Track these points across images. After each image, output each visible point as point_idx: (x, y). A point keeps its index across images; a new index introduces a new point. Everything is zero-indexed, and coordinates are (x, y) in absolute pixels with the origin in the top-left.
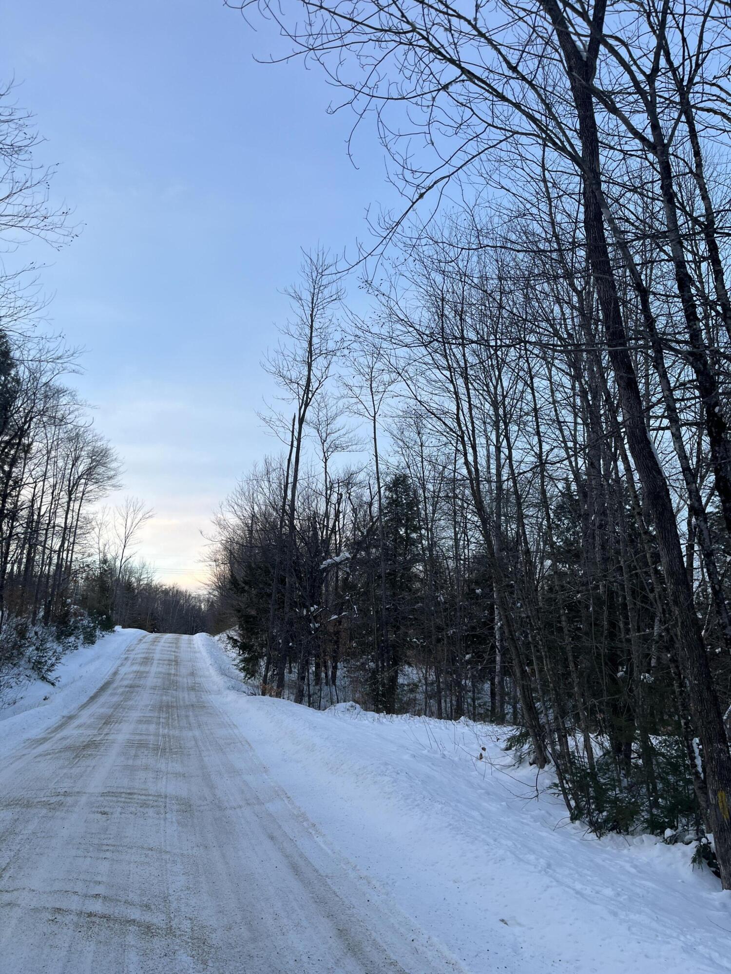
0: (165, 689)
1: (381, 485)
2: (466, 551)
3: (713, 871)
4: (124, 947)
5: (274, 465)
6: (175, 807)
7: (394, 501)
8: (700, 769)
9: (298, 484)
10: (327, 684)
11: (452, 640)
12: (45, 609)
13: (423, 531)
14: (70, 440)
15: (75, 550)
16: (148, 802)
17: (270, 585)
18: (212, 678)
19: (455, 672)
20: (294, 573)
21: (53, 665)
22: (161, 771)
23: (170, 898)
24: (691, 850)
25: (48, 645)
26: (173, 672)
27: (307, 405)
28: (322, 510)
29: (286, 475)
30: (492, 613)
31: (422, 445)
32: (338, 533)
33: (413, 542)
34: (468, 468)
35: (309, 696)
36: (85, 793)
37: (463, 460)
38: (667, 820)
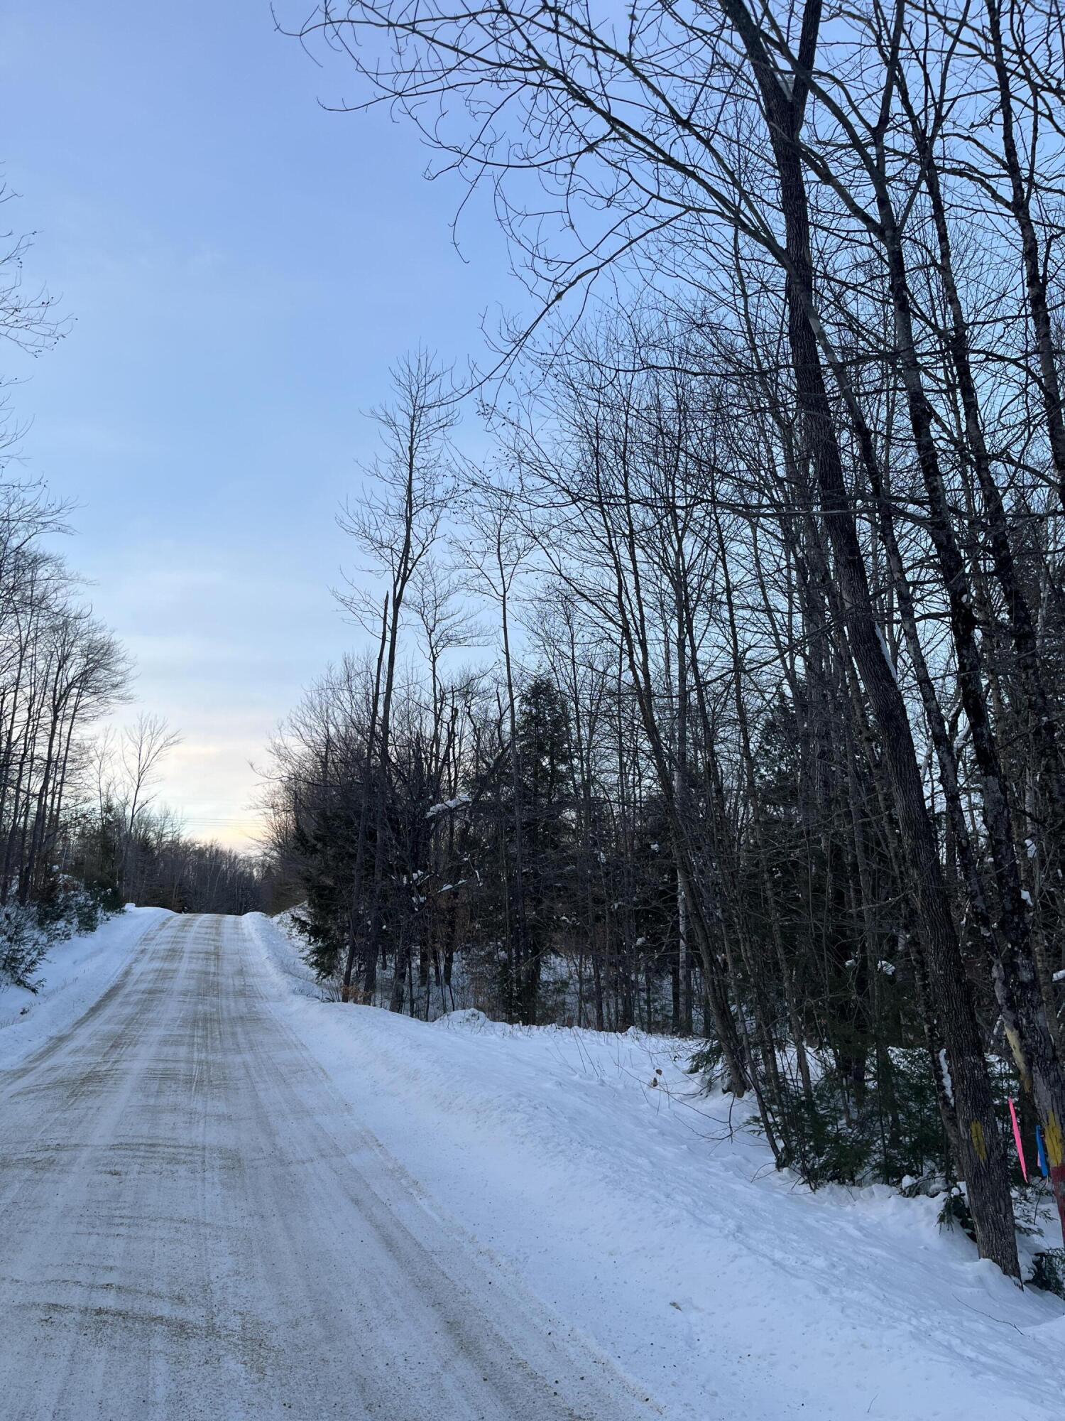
0: (201, 994)
1: (515, 695)
2: (637, 791)
3: (968, 1234)
4: (148, 1354)
5: (359, 667)
6: (218, 1163)
7: (534, 718)
8: (949, 1092)
9: (392, 696)
10: (438, 983)
11: (616, 917)
12: (20, 880)
13: (576, 762)
14: (54, 629)
15: (64, 792)
16: (178, 1157)
17: (353, 842)
18: (271, 978)
19: (621, 963)
20: (388, 824)
21: (33, 963)
22: (195, 1113)
23: (212, 1286)
24: (938, 1204)
25: (26, 934)
26: (212, 969)
27: (405, 580)
28: (429, 732)
29: (375, 681)
30: (674, 879)
32: (452, 765)
33: (561, 778)
34: (635, 674)
35: (412, 1002)
36: (86, 1146)
37: (628, 663)
38: (906, 1164)
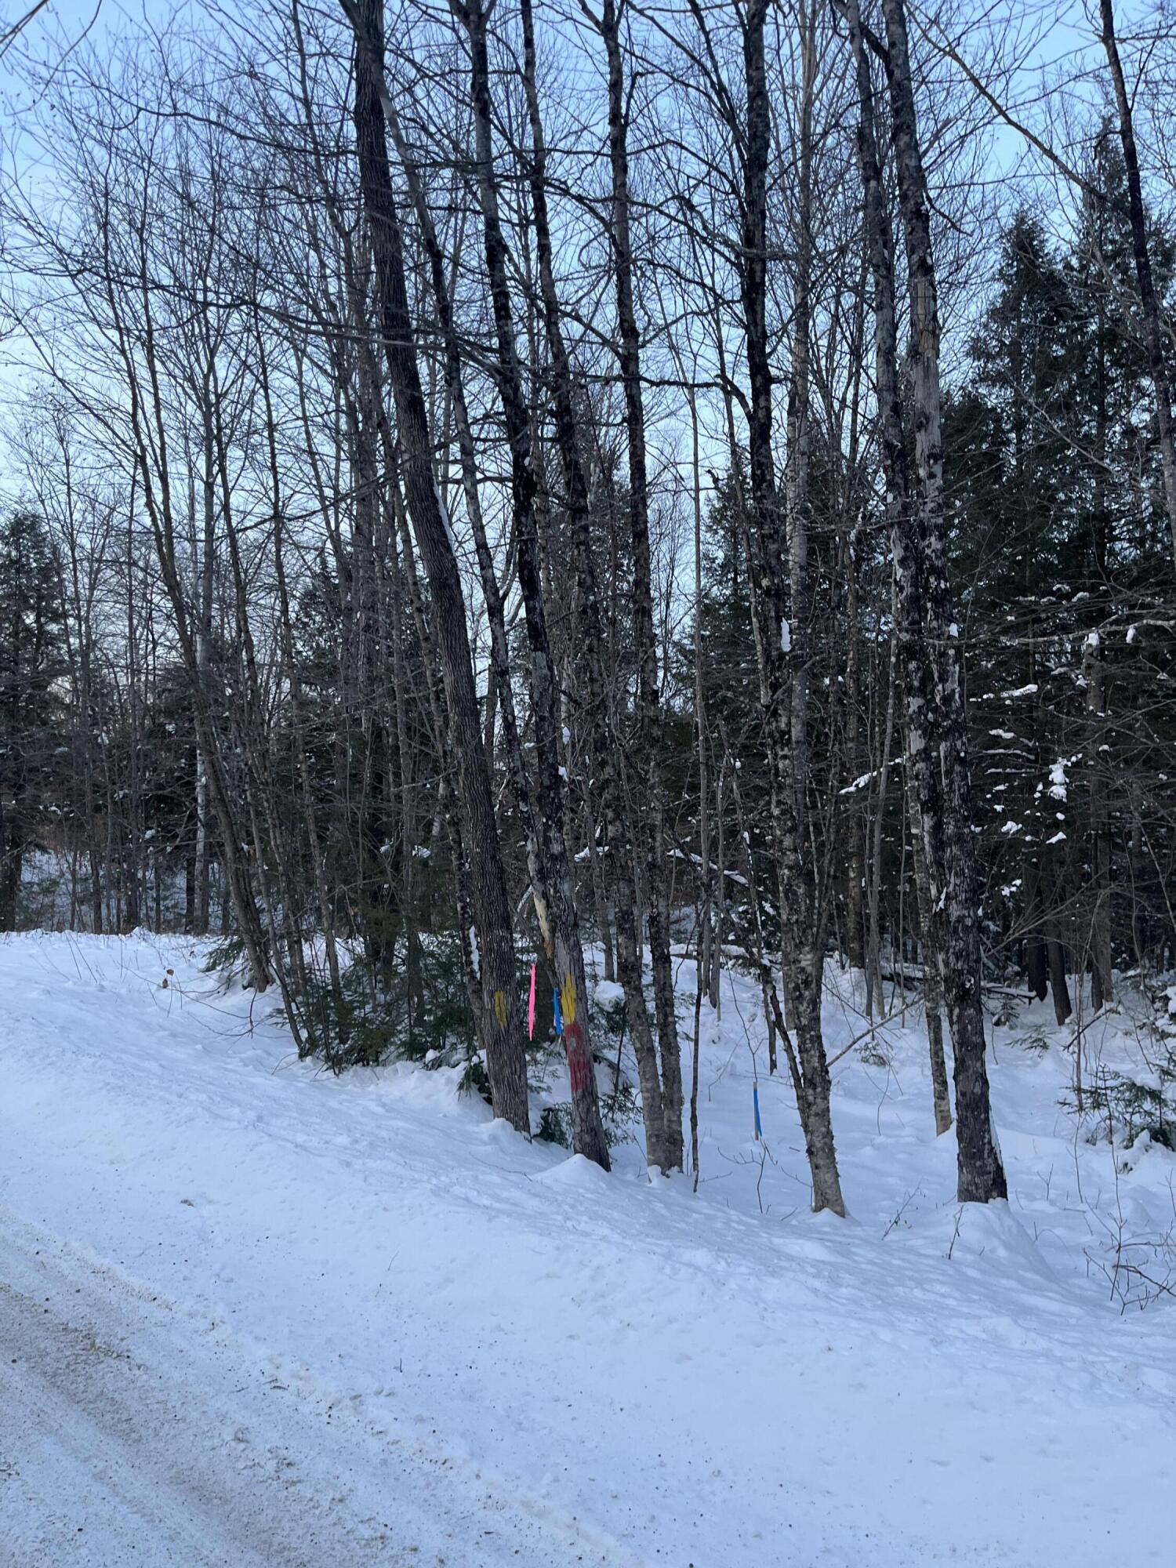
2: (150, 659)
3: (484, 1098)
7: (13, 562)
8: (476, 967)
11: (121, 807)
13: (71, 621)
19: (126, 858)
24: (458, 1073)
30: (192, 762)
31: (67, 464)
33: (52, 640)
34: (152, 514)
37: (144, 500)
38: (430, 1040)
